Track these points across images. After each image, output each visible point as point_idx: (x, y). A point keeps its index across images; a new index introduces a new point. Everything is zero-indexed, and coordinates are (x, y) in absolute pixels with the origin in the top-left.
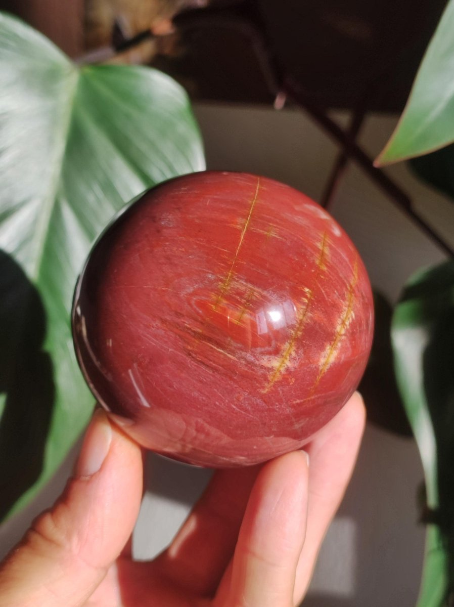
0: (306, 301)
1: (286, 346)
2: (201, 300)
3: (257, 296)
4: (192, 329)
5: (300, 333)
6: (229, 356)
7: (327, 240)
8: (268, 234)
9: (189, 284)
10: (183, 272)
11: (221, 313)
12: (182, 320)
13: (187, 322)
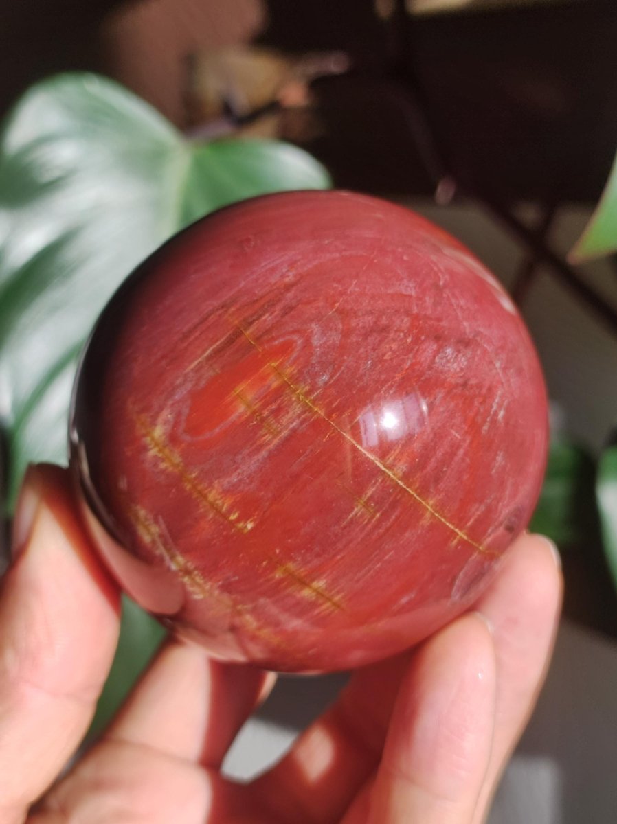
0: (233, 517)
1: (177, 459)
2: (292, 351)
3: (264, 438)
4: (257, 322)
5: (188, 487)
6: (196, 363)
7: (328, 604)
8: (362, 502)
9: (325, 343)
10: (349, 341)
11: (260, 372)
12: (276, 313)
13: (270, 318)
